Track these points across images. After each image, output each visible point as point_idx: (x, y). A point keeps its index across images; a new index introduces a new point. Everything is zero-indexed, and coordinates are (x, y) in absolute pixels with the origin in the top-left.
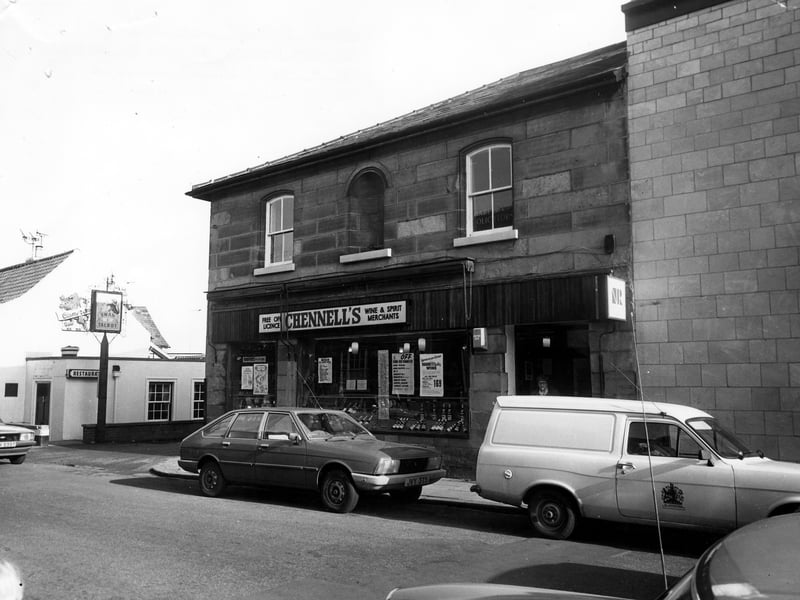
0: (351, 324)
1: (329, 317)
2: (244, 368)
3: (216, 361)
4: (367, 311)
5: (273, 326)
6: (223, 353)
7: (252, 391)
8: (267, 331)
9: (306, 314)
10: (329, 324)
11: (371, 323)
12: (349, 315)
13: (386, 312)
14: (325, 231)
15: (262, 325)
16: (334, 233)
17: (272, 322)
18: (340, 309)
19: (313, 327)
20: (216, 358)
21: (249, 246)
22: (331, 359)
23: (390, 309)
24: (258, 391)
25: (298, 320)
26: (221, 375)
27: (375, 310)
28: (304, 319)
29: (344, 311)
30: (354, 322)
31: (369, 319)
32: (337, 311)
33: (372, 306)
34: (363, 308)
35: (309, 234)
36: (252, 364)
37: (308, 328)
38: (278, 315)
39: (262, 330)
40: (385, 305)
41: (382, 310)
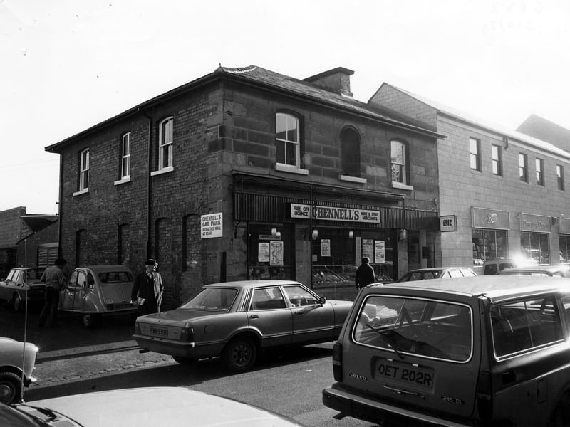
0: (353, 220)
1: (341, 214)
2: (260, 244)
3: (236, 237)
4: (362, 213)
5: (303, 214)
6: (243, 230)
7: (269, 263)
8: (297, 216)
9: (327, 209)
10: (341, 218)
11: (365, 221)
12: (353, 214)
13: (371, 216)
14: (327, 155)
15: (293, 212)
16: (333, 158)
17: (302, 210)
18: (348, 210)
19: (331, 219)
20: (236, 234)
21: (267, 144)
22: (329, 241)
23: (373, 214)
24: (274, 263)
25: (321, 212)
26: (241, 250)
27: (366, 214)
28: (325, 213)
29: (350, 211)
30: (355, 219)
31: (364, 218)
32: (346, 211)
33: (365, 211)
34: (360, 211)
35: (316, 152)
36: (269, 241)
37: (328, 219)
38: (306, 206)
39: (293, 215)
40: (371, 212)
41: (369, 214)
